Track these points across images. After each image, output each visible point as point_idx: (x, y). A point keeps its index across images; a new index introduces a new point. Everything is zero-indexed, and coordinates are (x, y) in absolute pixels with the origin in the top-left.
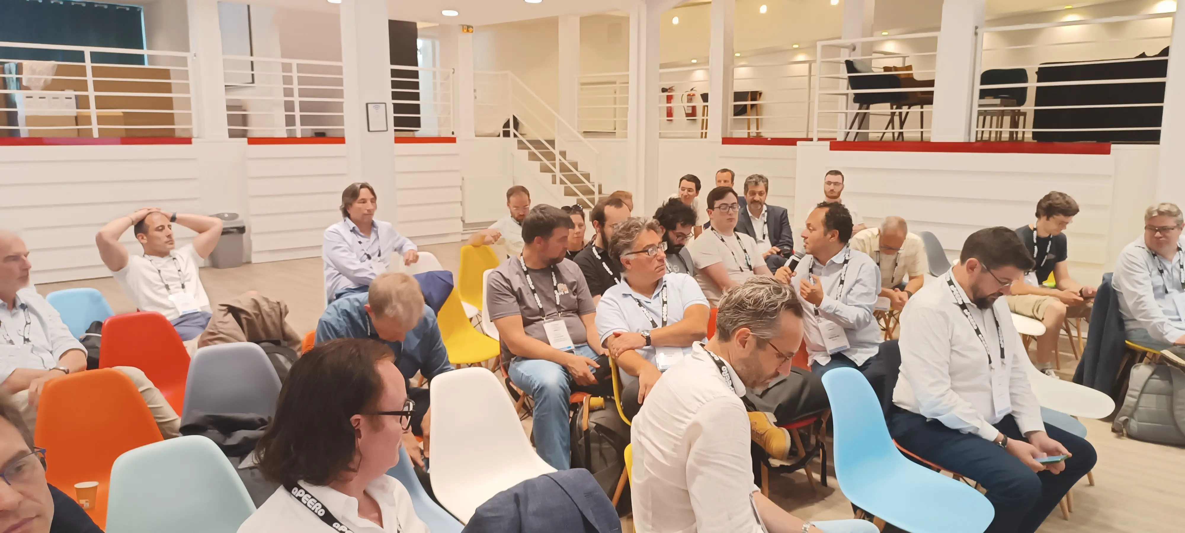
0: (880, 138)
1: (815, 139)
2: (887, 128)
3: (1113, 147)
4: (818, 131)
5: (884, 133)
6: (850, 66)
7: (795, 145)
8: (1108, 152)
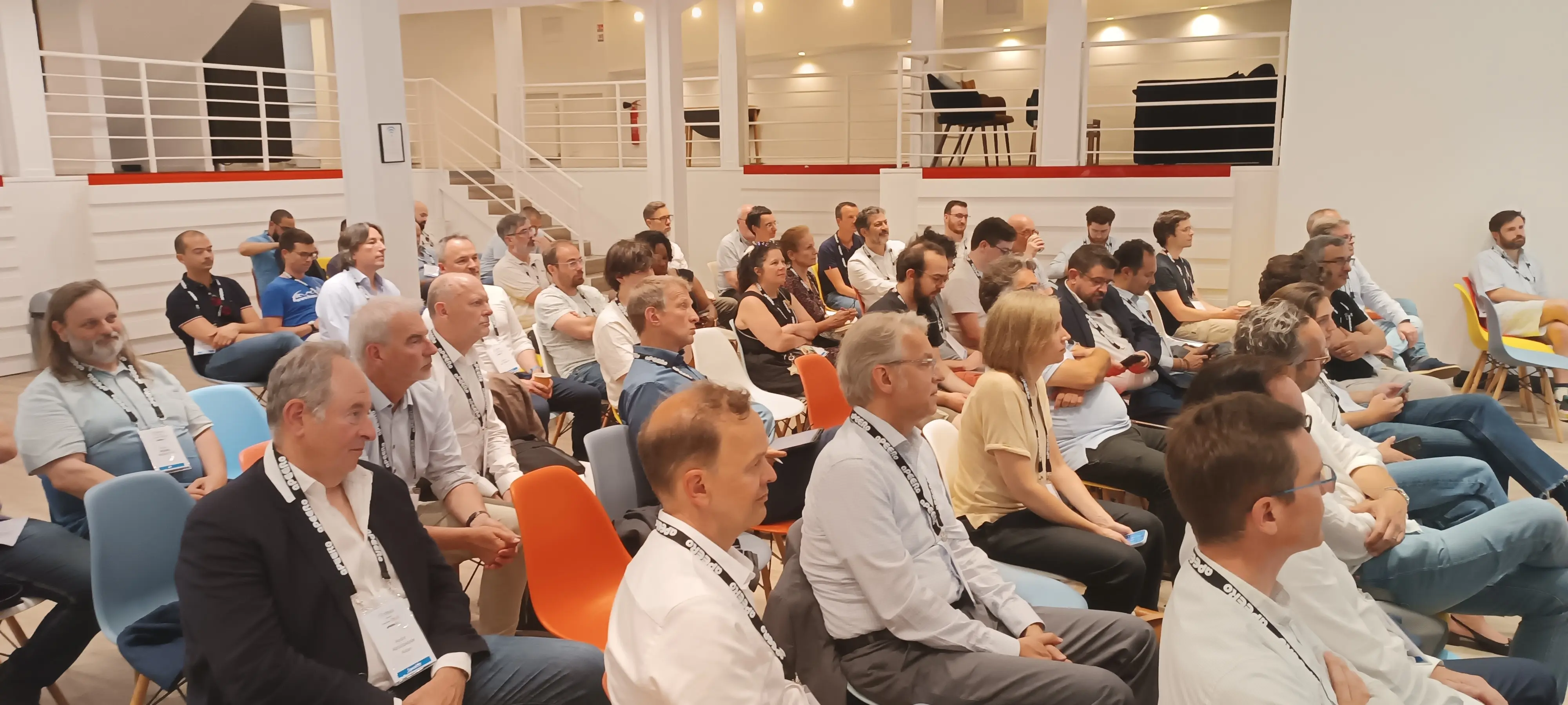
0: (948, 163)
1: (899, 165)
2: (955, 153)
3: (1233, 169)
4: (903, 157)
5: (953, 158)
6: (934, 82)
7: (879, 173)
8: (1227, 174)
